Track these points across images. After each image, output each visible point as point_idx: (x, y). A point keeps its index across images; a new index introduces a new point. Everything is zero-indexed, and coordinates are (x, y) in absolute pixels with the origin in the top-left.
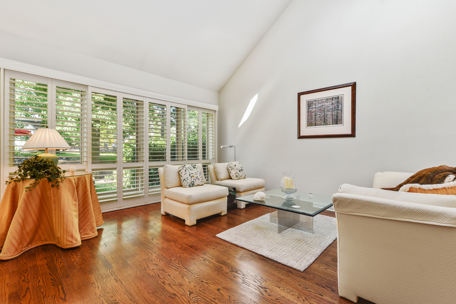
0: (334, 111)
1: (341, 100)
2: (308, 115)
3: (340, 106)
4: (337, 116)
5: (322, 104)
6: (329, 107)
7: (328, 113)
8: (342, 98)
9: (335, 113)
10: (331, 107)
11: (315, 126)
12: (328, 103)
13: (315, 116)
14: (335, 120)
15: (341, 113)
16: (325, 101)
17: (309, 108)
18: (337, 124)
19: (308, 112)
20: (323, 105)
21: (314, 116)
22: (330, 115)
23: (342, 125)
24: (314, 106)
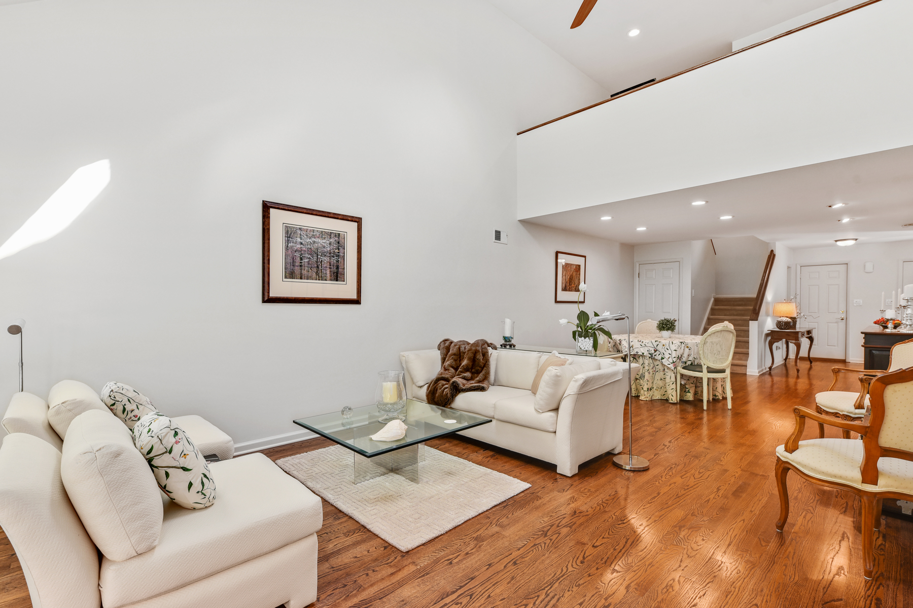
0: (333, 257)
1: (343, 240)
2: (285, 255)
3: (341, 250)
4: (338, 267)
5: (313, 239)
6: (324, 247)
7: (323, 258)
8: (344, 238)
9: (334, 260)
10: (328, 249)
11: (301, 278)
12: (324, 241)
13: (301, 259)
14: (334, 273)
15: (342, 262)
16: (318, 234)
17: (288, 240)
18: (337, 280)
19: (287, 248)
20: (314, 242)
21: (299, 259)
22: (327, 262)
23: (345, 283)
24: (299, 240)
